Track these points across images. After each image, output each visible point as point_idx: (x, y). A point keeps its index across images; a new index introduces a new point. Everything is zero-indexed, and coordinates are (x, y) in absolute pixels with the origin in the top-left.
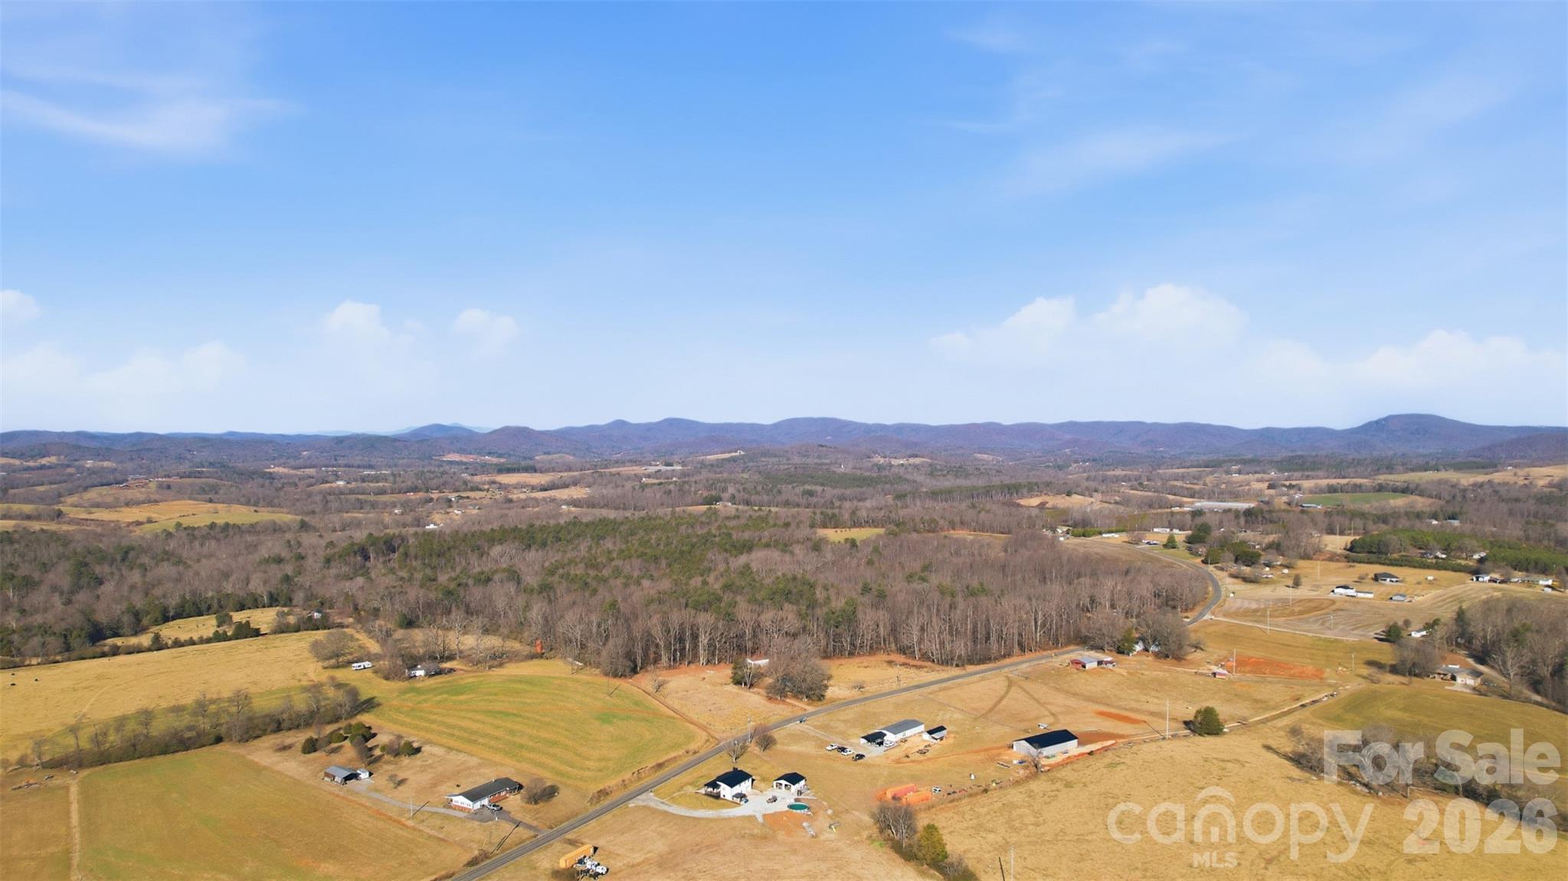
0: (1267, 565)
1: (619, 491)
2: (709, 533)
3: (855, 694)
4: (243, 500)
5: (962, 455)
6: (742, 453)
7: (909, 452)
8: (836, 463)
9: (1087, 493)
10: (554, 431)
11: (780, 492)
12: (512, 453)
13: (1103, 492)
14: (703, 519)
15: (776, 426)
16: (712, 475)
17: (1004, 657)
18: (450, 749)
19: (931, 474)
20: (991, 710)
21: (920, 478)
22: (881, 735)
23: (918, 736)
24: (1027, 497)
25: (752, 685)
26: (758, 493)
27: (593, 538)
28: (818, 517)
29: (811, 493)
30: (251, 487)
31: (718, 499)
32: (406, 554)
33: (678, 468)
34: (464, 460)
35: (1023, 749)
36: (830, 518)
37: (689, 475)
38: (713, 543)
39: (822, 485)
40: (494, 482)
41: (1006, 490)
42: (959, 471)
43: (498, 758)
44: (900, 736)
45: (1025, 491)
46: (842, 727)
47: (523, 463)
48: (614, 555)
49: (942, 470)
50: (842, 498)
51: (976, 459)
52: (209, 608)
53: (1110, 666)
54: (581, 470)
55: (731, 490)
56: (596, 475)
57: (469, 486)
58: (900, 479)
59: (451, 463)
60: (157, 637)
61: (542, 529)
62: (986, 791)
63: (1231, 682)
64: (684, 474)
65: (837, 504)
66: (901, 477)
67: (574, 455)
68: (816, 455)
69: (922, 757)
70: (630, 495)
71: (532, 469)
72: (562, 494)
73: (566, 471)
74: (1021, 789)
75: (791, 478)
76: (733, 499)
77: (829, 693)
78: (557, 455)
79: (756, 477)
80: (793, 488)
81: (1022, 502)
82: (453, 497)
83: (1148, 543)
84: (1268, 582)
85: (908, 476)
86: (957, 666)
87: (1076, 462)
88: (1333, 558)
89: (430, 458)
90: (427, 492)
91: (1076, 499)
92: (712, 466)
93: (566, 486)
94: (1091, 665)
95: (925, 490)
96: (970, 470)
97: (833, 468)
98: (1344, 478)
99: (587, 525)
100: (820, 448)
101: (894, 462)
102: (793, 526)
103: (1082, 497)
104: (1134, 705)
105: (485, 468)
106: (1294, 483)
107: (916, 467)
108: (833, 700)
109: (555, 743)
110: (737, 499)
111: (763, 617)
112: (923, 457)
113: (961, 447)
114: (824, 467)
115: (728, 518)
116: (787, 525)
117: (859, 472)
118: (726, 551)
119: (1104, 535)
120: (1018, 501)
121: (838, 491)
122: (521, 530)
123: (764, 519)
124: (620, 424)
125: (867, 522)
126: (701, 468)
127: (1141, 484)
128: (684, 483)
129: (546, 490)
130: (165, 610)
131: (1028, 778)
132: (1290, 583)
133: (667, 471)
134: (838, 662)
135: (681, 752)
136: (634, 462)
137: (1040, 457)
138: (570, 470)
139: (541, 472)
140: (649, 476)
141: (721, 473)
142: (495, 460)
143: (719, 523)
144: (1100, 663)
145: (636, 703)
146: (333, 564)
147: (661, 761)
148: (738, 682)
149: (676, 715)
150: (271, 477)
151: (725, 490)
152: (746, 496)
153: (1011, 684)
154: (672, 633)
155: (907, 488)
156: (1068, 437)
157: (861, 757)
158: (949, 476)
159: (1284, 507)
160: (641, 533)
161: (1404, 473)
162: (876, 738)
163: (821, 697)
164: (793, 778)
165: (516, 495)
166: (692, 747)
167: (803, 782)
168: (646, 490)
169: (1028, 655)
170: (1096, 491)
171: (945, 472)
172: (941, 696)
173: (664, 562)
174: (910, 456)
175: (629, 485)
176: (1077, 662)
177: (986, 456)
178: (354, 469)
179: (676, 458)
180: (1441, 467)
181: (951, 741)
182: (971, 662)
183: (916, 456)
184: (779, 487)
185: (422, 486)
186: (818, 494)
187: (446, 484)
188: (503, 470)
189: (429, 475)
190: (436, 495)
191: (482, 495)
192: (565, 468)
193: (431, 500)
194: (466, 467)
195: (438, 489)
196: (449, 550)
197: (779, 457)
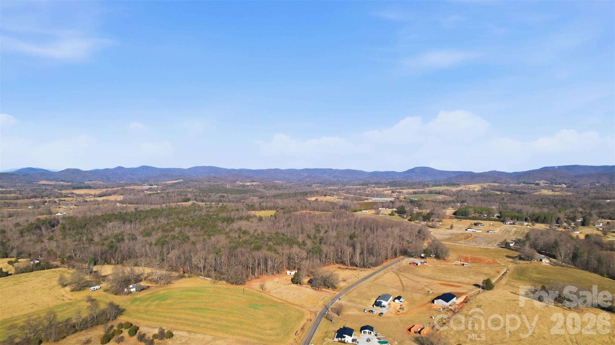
1: (138, 197)
3: (346, 284)
5: (271, 181)
6: (182, 180)
7: (250, 180)
8: (224, 184)
9: (331, 195)
11: (210, 196)
12: (73, 180)
13: (335, 195)
15: (190, 169)
16: (176, 190)
18: (189, 332)
19: (266, 189)
21: (262, 190)
22: (381, 303)
23: (392, 301)
24: (310, 197)
25: (302, 284)
26: (202, 197)
29: (223, 197)
32: (64, 229)
33: (156, 187)
34: (50, 184)
37: (165, 190)
39: (225, 193)
40: (73, 193)
41: (302, 194)
42: (275, 187)
44: (387, 302)
45: (309, 195)
46: (357, 300)
47: (82, 185)
49: (268, 187)
53: (426, 264)
54: (112, 188)
56: (122, 190)
57: (63, 195)
58: (255, 190)
59: (44, 185)
64: (162, 189)
67: (104, 182)
68: (214, 181)
69: (403, 311)
70: (147, 199)
71: (89, 187)
72: (112, 198)
75: (211, 191)
78: (95, 182)
79: (196, 190)
80: (215, 194)
81: (309, 199)
82: (57, 200)
86: (369, 268)
89: (32, 182)
90: (42, 198)
92: (171, 186)
93: (110, 195)
94: (419, 264)
95: (268, 195)
96: (279, 187)
97: (224, 186)
98: (415, 189)
100: (214, 178)
101: (247, 184)
102: (240, 210)
103: (330, 197)
105: (63, 187)
106: (400, 191)
107: (257, 186)
108: (341, 288)
112: (257, 182)
113: (267, 178)
114: (220, 186)
117: (235, 188)
119: (363, 211)
120: (307, 199)
121: (234, 196)
123: (225, 208)
124: (120, 168)
126: (167, 187)
127: (348, 192)
128: (166, 193)
129: (101, 196)
132: (449, 227)
133: (153, 188)
135: (304, 321)
136: (135, 184)
138: (107, 188)
139: (93, 189)
140: (147, 190)
141: (179, 188)
142: (66, 184)
144: (421, 263)
146: (25, 235)
147: (300, 326)
148: (296, 283)
149: (284, 302)
151: (188, 196)
153: (397, 274)
155: (260, 194)
157: (382, 314)
158: (272, 190)
159: (403, 199)
163: (335, 287)
165: (88, 199)
166: (306, 317)
168: (151, 196)
170: (333, 194)
171: (271, 188)
172: (380, 282)
174: (251, 182)
175: (141, 195)
176: (413, 263)
177: (280, 182)
179: (152, 183)
180: (442, 185)
181: (406, 302)
183: (254, 182)
184: (209, 194)
185: (37, 195)
186: (226, 197)
187: (50, 194)
188: (74, 188)
189: (38, 190)
190: (47, 200)
191: (72, 199)
192: (104, 187)
193: (46, 202)
194: (55, 187)
195: (46, 196)
196: (85, 225)
197: (198, 182)
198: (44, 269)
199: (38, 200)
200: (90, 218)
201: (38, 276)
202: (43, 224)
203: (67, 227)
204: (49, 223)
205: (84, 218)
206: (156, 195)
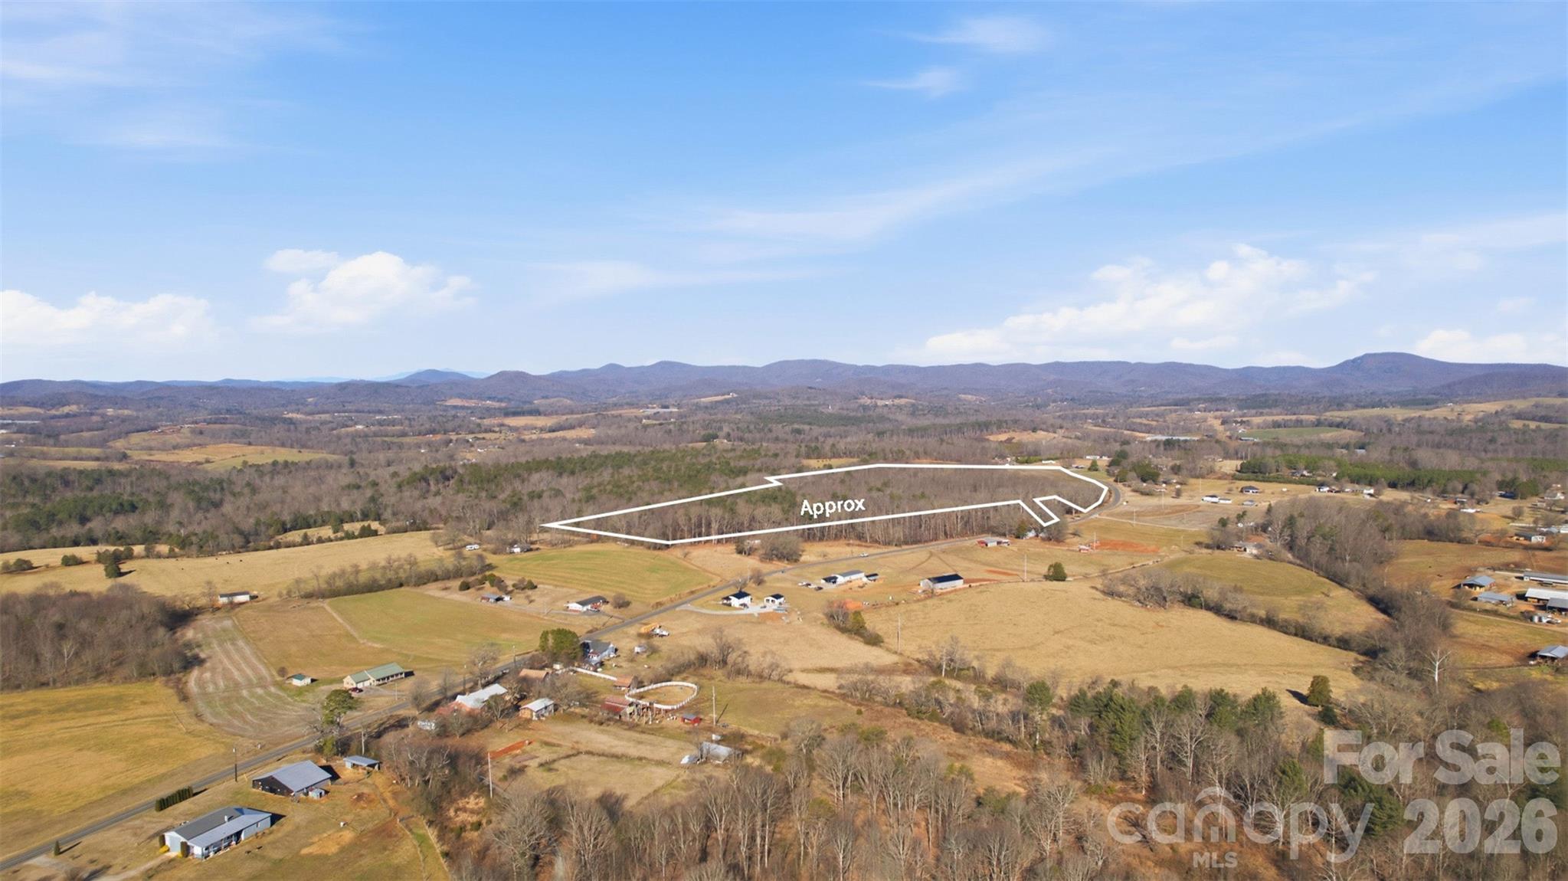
0: (1165, 483)
1: (623, 431)
2: (710, 461)
3: (821, 559)
4: (277, 442)
5: (947, 396)
6: (735, 395)
7: (896, 393)
8: (824, 404)
9: (1051, 430)
10: (548, 375)
11: (770, 431)
12: (510, 397)
13: (1067, 429)
14: (705, 451)
15: (769, 368)
16: (707, 417)
17: (932, 540)
18: (556, 586)
19: (913, 414)
20: (913, 568)
21: (900, 417)
22: (836, 578)
23: (861, 578)
24: (996, 433)
25: (749, 554)
26: (750, 432)
27: (612, 466)
28: (803, 449)
29: (799, 432)
30: (279, 431)
31: (716, 437)
32: (461, 481)
33: (675, 410)
34: (466, 405)
35: (925, 584)
36: (813, 451)
37: (686, 417)
38: (715, 469)
39: (810, 424)
40: (502, 425)
41: (977, 427)
42: (938, 411)
43: (589, 589)
44: (847, 578)
45: (995, 429)
46: (809, 575)
47: (527, 407)
48: (635, 479)
49: (922, 410)
50: (828, 435)
51: (959, 400)
52: (315, 522)
53: (1006, 545)
54: (583, 413)
55: (726, 429)
56: (599, 417)
57: (483, 428)
58: (882, 419)
59: (455, 407)
60: (306, 536)
61: (569, 460)
62: (897, 604)
63: (1091, 554)
64: (681, 416)
65: (821, 439)
66: (883, 417)
67: (571, 399)
68: (806, 396)
69: (860, 589)
70: (633, 434)
71: (536, 412)
72: (571, 434)
73: (568, 414)
74: (920, 603)
75: (781, 418)
76: (728, 436)
77: (802, 559)
78: (556, 399)
79: (749, 418)
80: (783, 427)
81: (992, 438)
82: (470, 438)
83: (1077, 467)
84: (1160, 494)
85: (891, 416)
86: (896, 545)
87: (1054, 401)
88: (1223, 477)
89: (433, 402)
90: (445, 434)
91: (1041, 434)
92: (706, 407)
93: (572, 427)
94: (992, 544)
95: (903, 427)
96: (950, 409)
97: (820, 409)
98: (1294, 414)
99: (607, 457)
100: (810, 390)
101: (880, 403)
102: (781, 456)
103: (1045, 433)
104: (1015, 567)
105: (489, 412)
106: (1244, 419)
107: (900, 407)
108: (804, 562)
109: (621, 582)
110: (732, 436)
111: (756, 512)
112: (907, 398)
113: (946, 388)
114: (813, 408)
115: (726, 451)
116: (776, 455)
117: (845, 413)
118: (726, 474)
119: (1044, 462)
120: (988, 437)
121: (824, 430)
122: (552, 461)
123: (757, 451)
124: (612, 368)
125: (845, 453)
126: (696, 410)
127: (1104, 421)
128: (683, 423)
129: (554, 431)
130: (284, 524)
131: (926, 599)
132: (1174, 495)
133: (665, 413)
134: (810, 544)
135: (705, 586)
136: (631, 405)
137: (1022, 397)
138: (572, 413)
139: (545, 415)
140: (648, 418)
141: (715, 414)
142: (496, 405)
143: (718, 454)
144: (999, 543)
145: (672, 563)
146: (404, 488)
147: (694, 589)
148: (740, 552)
149: (699, 569)
150: (291, 421)
151: (720, 429)
152: (740, 434)
153: (931, 554)
154: (693, 521)
155: (888, 426)
156: (1052, 377)
157: (820, 588)
158: (929, 416)
159: (1221, 438)
160: (653, 463)
161: (1353, 409)
162: (831, 580)
163: (796, 561)
164: (778, 597)
165: (527, 437)
166: (712, 584)
167: (782, 599)
168: (648, 430)
169: (949, 540)
170: (1061, 428)
171: (926, 412)
172: (880, 561)
173: (676, 484)
174: (895, 397)
175: (631, 426)
176: (982, 542)
177: (970, 397)
178: (363, 414)
179: (671, 401)
180: (1388, 404)
181: (881, 582)
182: (906, 543)
183: (901, 397)
184: (770, 426)
185: (437, 428)
186: (807, 432)
187: (459, 426)
188: (508, 414)
189: (440, 418)
190: (454, 437)
191: (497, 435)
192: (567, 411)
193: (451, 441)
194: (473, 411)
195: (453, 431)
196: (496, 477)
197: (770, 398)
198: (421, 530)
199: (439, 437)
200: (506, 466)
201: (412, 537)
202: (431, 474)
203: (467, 479)
204: (441, 472)
205: (497, 466)
206: (658, 427)
